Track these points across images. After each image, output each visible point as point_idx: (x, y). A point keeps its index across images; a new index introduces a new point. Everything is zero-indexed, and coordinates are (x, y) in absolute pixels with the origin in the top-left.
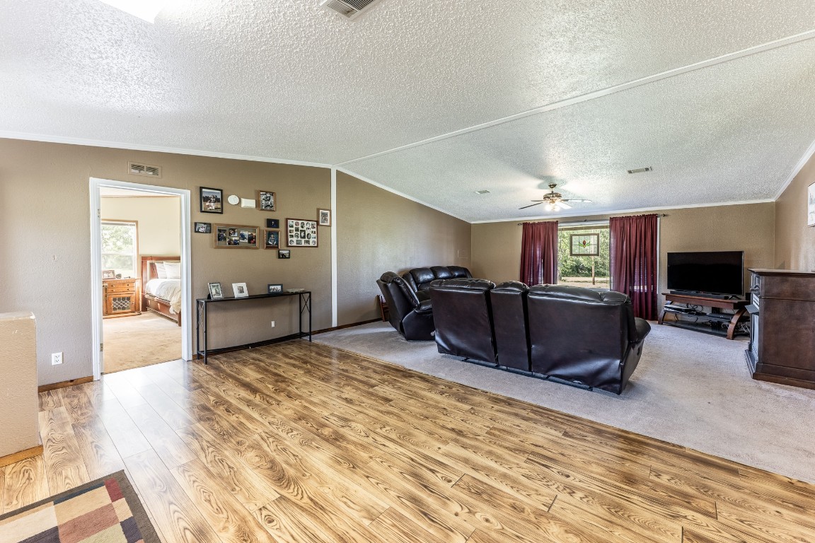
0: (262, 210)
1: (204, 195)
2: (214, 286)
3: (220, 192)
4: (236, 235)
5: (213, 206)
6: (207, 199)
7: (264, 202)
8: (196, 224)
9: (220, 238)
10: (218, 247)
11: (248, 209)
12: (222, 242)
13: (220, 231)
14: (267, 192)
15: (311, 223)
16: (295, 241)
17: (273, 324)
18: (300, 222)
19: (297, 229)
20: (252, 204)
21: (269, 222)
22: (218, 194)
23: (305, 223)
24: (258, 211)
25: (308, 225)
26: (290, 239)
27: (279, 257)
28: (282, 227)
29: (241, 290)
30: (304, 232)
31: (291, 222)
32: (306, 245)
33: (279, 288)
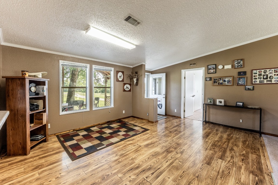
0: (235, 68)
1: (209, 68)
2: (210, 99)
3: (215, 65)
4: (222, 80)
5: (212, 71)
6: (210, 69)
7: (236, 64)
8: (206, 78)
9: (215, 82)
10: (213, 86)
11: (228, 69)
12: (215, 84)
13: (214, 79)
14: (238, 60)
15: (273, 70)
16: (258, 81)
17: (241, 121)
18: (263, 70)
19: (260, 75)
20: (229, 67)
21: (239, 73)
22: (214, 66)
23: (268, 70)
24: (233, 69)
25: (270, 71)
26: (254, 80)
27: (246, 90)
28: (248, 75)
29: (221, 102)
30: (267, 75)
31: (255, 71)
32: (268, 82)
33: (241, 104)
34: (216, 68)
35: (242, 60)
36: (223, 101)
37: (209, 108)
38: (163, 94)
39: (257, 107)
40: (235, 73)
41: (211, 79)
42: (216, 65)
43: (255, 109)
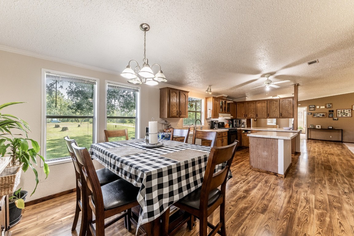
0: (327, 108)
1: (310, 107)
2: (312, 126)
4: (319, 115)
5: (312, 109)
7: (328, 106)
8: (308, 113)
9: (314, 116)
10: (313, 118)
13: (314, 114)
14: (329, 104)
15: (348, 110)
16: (340, 116)
17: (331, 137)
18: (343, 110)
19: (341, 112)
20: (324, 107)
21: (330, 111)
22: (314, 106)
23: (345, 110)
24: (326, 109)
25: (347, 111)
26: (338, 115)
27: (333, 120)
28: (335, 112)
29: (319, 127)
30: (345, 113)
31: (338, 110)
32: (346, 116)
33: (331, 127)
34: (315, 107)
35: (331, 104)
36: (320, 126)
37: (310, 130)
38: (274, 123)
39: (340, 129)
40: (327, 111)
41: (311, 113)
42: (315, 106)
43: (339, 130)
